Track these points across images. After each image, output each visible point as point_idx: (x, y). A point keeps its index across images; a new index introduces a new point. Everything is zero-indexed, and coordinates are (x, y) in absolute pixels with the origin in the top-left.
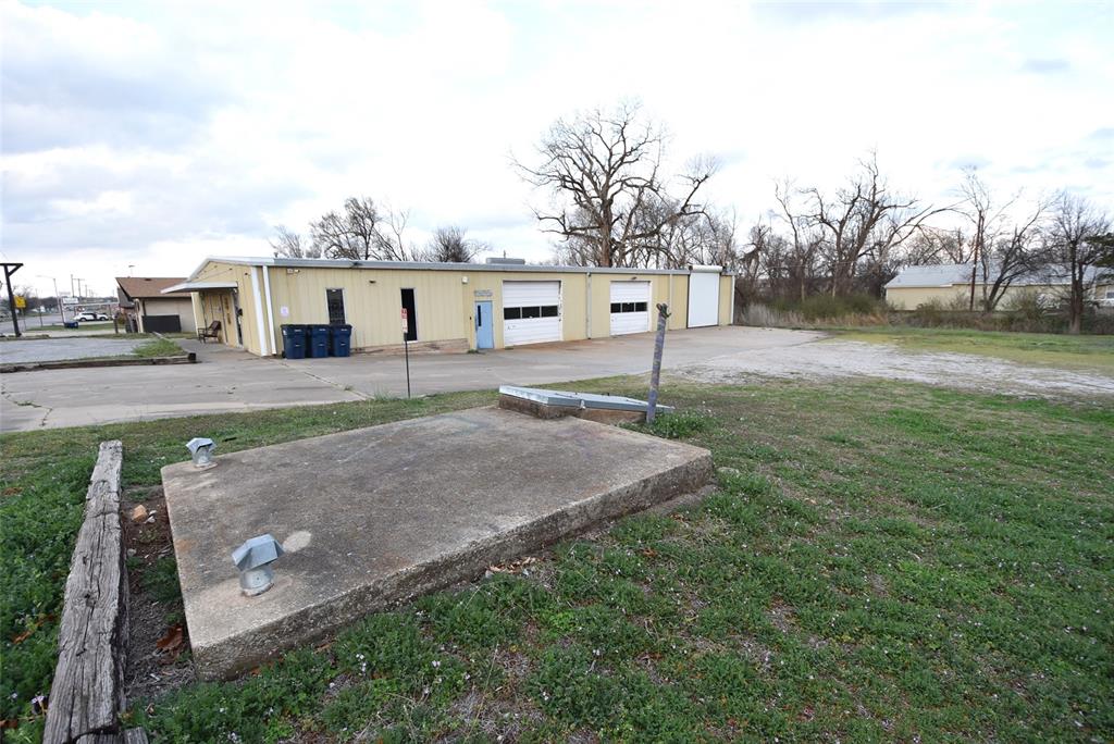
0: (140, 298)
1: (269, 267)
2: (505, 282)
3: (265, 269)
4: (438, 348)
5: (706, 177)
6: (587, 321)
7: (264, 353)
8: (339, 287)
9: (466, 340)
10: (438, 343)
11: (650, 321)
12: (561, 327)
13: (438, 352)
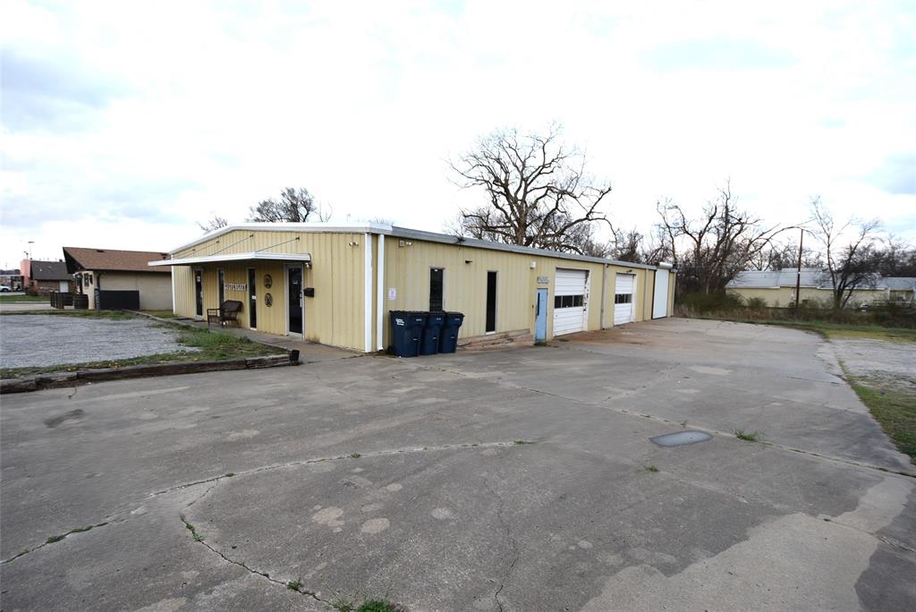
0: (95, 271)
1: (386, 236)
2: (557, 269)
3: (382, 238)
4: (512, 340)
5: (610, 190)
6: (602, 311)
7: (368, 349)
8: (440, 267)
9: (528, 331)
10: (511, 334)
11: (634, 312)
12: (586, 317)
13: (511, 344)
